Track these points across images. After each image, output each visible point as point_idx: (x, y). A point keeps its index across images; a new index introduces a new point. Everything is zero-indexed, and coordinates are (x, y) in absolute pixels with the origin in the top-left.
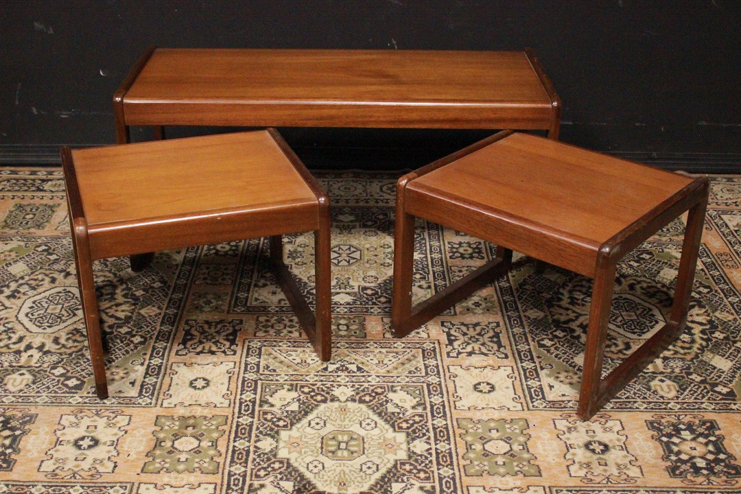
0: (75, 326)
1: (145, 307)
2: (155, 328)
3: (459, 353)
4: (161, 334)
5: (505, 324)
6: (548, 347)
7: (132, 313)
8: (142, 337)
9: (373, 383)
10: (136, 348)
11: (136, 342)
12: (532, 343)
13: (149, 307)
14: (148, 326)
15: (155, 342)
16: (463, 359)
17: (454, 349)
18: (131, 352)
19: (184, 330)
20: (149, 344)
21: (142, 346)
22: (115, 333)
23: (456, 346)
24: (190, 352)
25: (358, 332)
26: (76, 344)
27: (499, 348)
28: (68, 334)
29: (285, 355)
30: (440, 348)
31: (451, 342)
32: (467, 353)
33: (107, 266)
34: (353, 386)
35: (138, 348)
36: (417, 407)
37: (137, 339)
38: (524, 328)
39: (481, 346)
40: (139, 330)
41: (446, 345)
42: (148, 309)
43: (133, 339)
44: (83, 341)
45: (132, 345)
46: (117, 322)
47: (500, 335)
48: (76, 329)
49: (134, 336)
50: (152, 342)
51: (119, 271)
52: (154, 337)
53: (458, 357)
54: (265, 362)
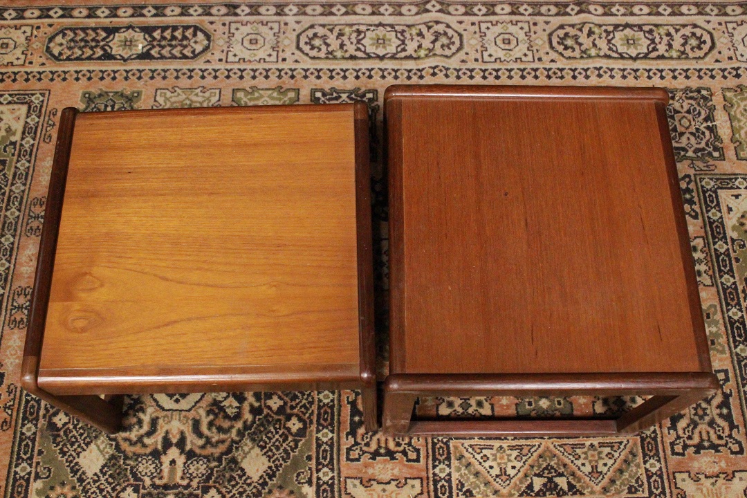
2: (313, 398)
3: (685, 447)
4: (322, 411)
5: (736, 377)
8: (300, 420)
10: (296, 442)
11: (294, 429)
15: (318, 431)
16: (691, 459)
17: (679, 437)
18: (292, 454)
19: (348, 403)
20: (311, 436)
22: (266, 411)
23: (681, 433)
24: (364, 452)
26: (222, 436)
27: (731, 430)
28: (208, 412)
29: (478, 457)
30: (662, 433)
32: (694, 446)
35: (300, 444)
37: (294, 425)
39: (709, 429)
40: (294, 403)
41: (669, 429)
43: (289, 424)
44: (229, 430)
45: (290, 438)
47: (731, 400)
48: (215, 402)
49: (289, 418)
50: (314, 427)
52: (315, 418)
53: (683, 454)
54: (457, 476)
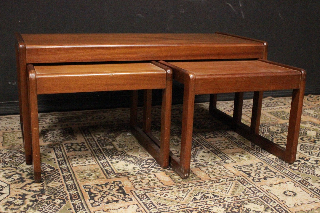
0: (6, 200)
1: (50, 182)
2: (66, 193)
3: (259, 179)
4: (72, 196)
6: (297, 170)
7: (43, 187)
9: (230, 201)
10: (61, 206)
11: (58, 203)
12: (288, 169)
13: (53, 182)
14: (60, 193)
15: (72, 201)
16: (264, 181)
17: (254, 178)
18: (59, 210)
19: (86, 192)
20: (69, 203)
21: (65, 205)
23: (254, 176)
24: (101, 203)
25: (194, 177)
27: (275, 174)
28: (4, 206)
29: (163, 195)
30: (246, 178)
31: (249, 175)
32: (262, 178)
33: (7, 164)
34: (220, 205)
35: (63, 206)
36: (267, 210)
38: (276, 163)
39: (265, 174)
40: (56, 196)
41: (248, 177)
42: (53, 183)
43: (55, 202)
44: (18, 209)
45: (56, 205)
46: (35, 193)
47: (268, 168)
48: (8, 202)
49: (54, 200)
50: (70, 201)
51: (18, 166)
52: (69, 198)
53: (260, 181)
54: (155, 201)
